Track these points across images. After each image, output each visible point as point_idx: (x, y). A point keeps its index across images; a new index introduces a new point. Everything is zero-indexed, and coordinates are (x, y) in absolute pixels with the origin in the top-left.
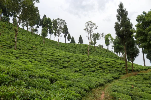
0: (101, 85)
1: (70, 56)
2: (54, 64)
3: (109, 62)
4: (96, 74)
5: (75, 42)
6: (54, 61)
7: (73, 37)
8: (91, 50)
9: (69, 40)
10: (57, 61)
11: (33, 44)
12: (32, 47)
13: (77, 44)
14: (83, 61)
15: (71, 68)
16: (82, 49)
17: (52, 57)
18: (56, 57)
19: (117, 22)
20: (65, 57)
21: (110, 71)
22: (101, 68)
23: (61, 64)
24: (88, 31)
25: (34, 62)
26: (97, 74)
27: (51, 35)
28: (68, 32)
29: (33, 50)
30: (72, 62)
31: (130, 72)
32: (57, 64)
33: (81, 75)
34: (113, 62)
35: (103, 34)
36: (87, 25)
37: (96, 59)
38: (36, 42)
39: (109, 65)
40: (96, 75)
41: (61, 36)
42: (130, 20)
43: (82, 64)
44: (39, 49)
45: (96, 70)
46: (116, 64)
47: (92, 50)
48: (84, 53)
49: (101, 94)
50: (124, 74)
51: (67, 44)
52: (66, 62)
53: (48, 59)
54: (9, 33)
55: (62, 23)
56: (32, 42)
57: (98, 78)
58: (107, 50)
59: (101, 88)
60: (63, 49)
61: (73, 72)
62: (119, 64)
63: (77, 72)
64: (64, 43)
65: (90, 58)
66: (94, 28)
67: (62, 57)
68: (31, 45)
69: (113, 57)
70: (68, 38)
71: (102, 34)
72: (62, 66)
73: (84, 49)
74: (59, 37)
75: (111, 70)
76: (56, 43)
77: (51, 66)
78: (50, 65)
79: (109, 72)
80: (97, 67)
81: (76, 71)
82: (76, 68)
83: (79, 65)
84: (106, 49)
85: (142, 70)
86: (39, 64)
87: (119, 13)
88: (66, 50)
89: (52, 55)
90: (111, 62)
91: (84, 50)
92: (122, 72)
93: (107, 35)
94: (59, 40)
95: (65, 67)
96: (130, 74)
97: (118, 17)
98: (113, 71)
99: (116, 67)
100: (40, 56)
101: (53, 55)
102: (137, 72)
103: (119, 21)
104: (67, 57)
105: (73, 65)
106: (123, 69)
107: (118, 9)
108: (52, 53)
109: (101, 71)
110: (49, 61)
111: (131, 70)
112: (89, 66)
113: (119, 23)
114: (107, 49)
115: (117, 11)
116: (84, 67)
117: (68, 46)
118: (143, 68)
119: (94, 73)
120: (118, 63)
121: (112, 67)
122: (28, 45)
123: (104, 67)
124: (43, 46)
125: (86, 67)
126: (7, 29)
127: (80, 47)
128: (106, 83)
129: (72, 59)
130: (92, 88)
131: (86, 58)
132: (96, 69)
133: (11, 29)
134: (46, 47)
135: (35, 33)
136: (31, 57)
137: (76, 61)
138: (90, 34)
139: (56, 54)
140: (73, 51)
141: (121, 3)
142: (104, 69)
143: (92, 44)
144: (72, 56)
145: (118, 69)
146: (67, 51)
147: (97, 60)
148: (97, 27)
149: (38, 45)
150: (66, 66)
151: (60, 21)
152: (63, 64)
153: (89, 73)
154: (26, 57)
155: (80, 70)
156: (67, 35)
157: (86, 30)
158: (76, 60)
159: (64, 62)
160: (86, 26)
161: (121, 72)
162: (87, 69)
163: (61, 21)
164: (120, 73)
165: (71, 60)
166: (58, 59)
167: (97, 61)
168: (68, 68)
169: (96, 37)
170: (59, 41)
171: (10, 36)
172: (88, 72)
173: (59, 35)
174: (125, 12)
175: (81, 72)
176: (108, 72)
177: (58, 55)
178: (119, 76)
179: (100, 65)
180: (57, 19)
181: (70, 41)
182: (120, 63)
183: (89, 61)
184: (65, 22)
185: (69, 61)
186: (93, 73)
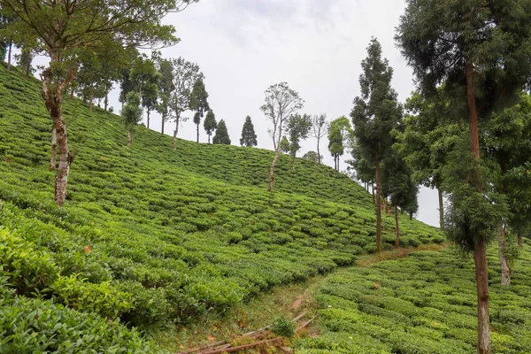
0: (298, 280)
1: (215, 194)
2: (169, 217)
3: (332, 214)
4: (290, 249)
5: (230, 138)
6: (168, 208)
7: (222, 123)
8: (281, 172)
9: (209, 133)
10: (179, 208)
11: (98, 149)
12: (97, 161)
13: (238, 149)
14: (254, 209)
15: (220, 231)
16: (253, 166)
17: (164, 195)
18: (173, 196)
19: (360, 97)
20: (201, 197)
21: (332, 243)
22: (307, 232)
23: (191, 219)
24: (272, 114)
25: (115, 211)
26: (293, 250)
27: (149, 114)
28: (206, 106)
29: (103, 171)
30: (220, 212)
31: (390, 249)
32: (179, 218)
33: (247, 251)
34: (345, 215)
35: (322, 118)
36: (271, 94)
37: (294, 203)
38: (107, 141)
39: (331, 226)
40: (289, 253)
41: (185, 120)
42: (396, 95)
43: (251, 219)
44: (120, 167)
45: (291, 238)
46: (352, 221)
47: (284, 169)
48: (256, 180)
49: (295, 299)
50: (371, 252)
51: (204, 145)
52: (204, 211)
53: (151, 203)
54: (16, 108)
55: (189, 74)
56: (93, 141)
57: (293, 261)
58: (332, 173)
59: (296, 288)
60: (189, 165)
61: (225, 243)
62: (362, 221)
63: (236, 243)
64: (192, 143)
65: (275, 200)
66: (293, 106)
67: (190, 195)
68: (94, 152)
69: (350, 195)
70: (205, 125)
71: (319, 117)
72: (192, 223)
73: (258, 166)
74: (177, 121)
75: (333, 240)
76: (166, 143)
77: (163, 224)
78: (161, 222)
79: (329, 247)
80: (296, 230)
81: (233, 241)
82: (232, 230)
83: (242, 223)
84: (330, 168)
85: (425, 242)
86: (130, 217)
87: (367, 71)
88: (200, 168)
89: (161, 190)
90: (338, 214)
91: (257, 169)
92: (366, 247)
93: (337, 121)
94: (176, 132)
95: (201, 228)
96: (388, 253)
97: (364, 84)
98: (340, 244)
99: (351, 232)
100: (126, 190)
101: (165, 190)
102: (411, 247)
103: (366, 97)
104: (207, 194)
105: (224, 222)
106: (371, 238)
107: (365, 58)
108: (159, 180)
109: (306, 241)
110: (156, 207)
111: (393, 242)
112: (271, 225)
113: (367, 101)
114: (334, 168)
115: (363, 65)
116: (255, 227)
117: (205, 153)
118: (429, 237)
119: (284, 247)
120: (359, 218)
121: (340, 232)
122: (82, 154)
123: (313, 230)
124: (129, 154)
125: (262, 230)
126: (8, 91)
127: (245, 158)
128: (312, 275)
129: (222, 203)
130: (273, 284)
131: (263, 199)
132: (291, 235)
133: (21, 91)
134: (138, 158)
135: (96, 102)
136: (104, 195)
137: (233, 210)
138: (278, 125)
139: (171, 184)
140: (223, 170)
141: (375, 41)
142: (315, 236)
143: (287, 150)
144: (222, 193)
145: (356, 239)
146: (202, 170)
147: (295, 208)
148: (302, 102)
149: (114, 152)
150: (205, 225)
151: (182, 67)
152: (195, 217)
153: (269, 247)
154: (90, 196)
155: (245, 238)
156: (202, 116)
157: (267, 111)
158: (233, 205)
159: (198, 211)
160: (267, 99)
161: (362, 246)
162: (264, 235)
163: (185, 68)
164: (360, 248)
165: (220, 206)
166: (182, 204)
167: (296, 210)
168: (210, 231)
169: (300, 127)
170: (177, 136)
171: (22, 119)
172: (266, 243)
173: (178, 117)
174: (384, 70)
175: (246, 242)
176: (324, 246)
177: (180, 190)
178: (355, 259)
179: (304, 223)
180: (175, 61)
181: (214, 134)
182: (366, 221)
183: (273, 211)
184: (198, 73)
185: (213, 210)
186: (280, 247)
